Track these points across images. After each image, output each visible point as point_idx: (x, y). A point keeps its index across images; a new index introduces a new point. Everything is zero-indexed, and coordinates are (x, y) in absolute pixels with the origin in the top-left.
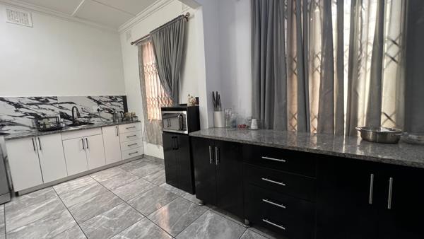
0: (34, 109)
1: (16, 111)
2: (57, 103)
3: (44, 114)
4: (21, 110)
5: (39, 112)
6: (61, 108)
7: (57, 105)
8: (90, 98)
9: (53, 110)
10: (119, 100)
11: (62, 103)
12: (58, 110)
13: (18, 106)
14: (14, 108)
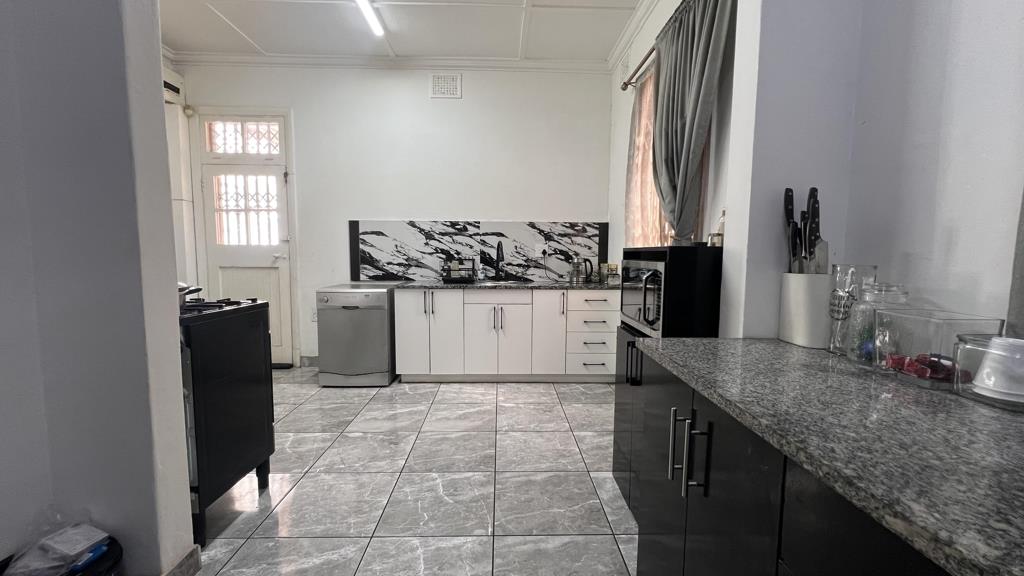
0: (447, 244)
1: (427, 244)
2: (478, 234)
3: (458, 253)
4: (432, 242)
5: (453, 248)
6: (484, 243)
7: (478, 238)
8: (532, 225)
9: (471, 247)
10: (591, 231)
11: (486, 234)
12: (478, 247)
13: (429, 236)
14: (423, 239)
